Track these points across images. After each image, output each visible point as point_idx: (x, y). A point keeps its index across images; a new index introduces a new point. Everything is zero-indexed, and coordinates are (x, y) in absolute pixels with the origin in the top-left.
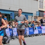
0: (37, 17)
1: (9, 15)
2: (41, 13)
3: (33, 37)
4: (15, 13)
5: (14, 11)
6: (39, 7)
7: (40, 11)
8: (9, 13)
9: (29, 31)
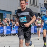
9: (6, 30)
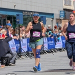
0: (61, 20)
1: (14, 18)
2: (67, 12)
3: (55, 53)
4: (24, 14)
5: (22, 11)
6: (64, 3)
7: (65, 10)
8: (14, 14)
9: (47, 44)
